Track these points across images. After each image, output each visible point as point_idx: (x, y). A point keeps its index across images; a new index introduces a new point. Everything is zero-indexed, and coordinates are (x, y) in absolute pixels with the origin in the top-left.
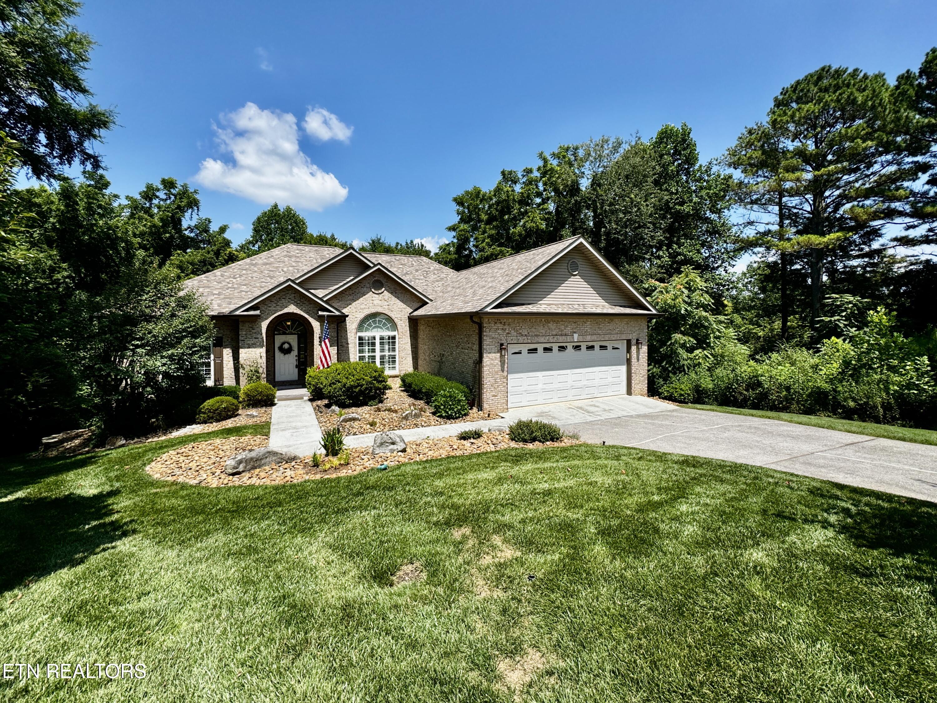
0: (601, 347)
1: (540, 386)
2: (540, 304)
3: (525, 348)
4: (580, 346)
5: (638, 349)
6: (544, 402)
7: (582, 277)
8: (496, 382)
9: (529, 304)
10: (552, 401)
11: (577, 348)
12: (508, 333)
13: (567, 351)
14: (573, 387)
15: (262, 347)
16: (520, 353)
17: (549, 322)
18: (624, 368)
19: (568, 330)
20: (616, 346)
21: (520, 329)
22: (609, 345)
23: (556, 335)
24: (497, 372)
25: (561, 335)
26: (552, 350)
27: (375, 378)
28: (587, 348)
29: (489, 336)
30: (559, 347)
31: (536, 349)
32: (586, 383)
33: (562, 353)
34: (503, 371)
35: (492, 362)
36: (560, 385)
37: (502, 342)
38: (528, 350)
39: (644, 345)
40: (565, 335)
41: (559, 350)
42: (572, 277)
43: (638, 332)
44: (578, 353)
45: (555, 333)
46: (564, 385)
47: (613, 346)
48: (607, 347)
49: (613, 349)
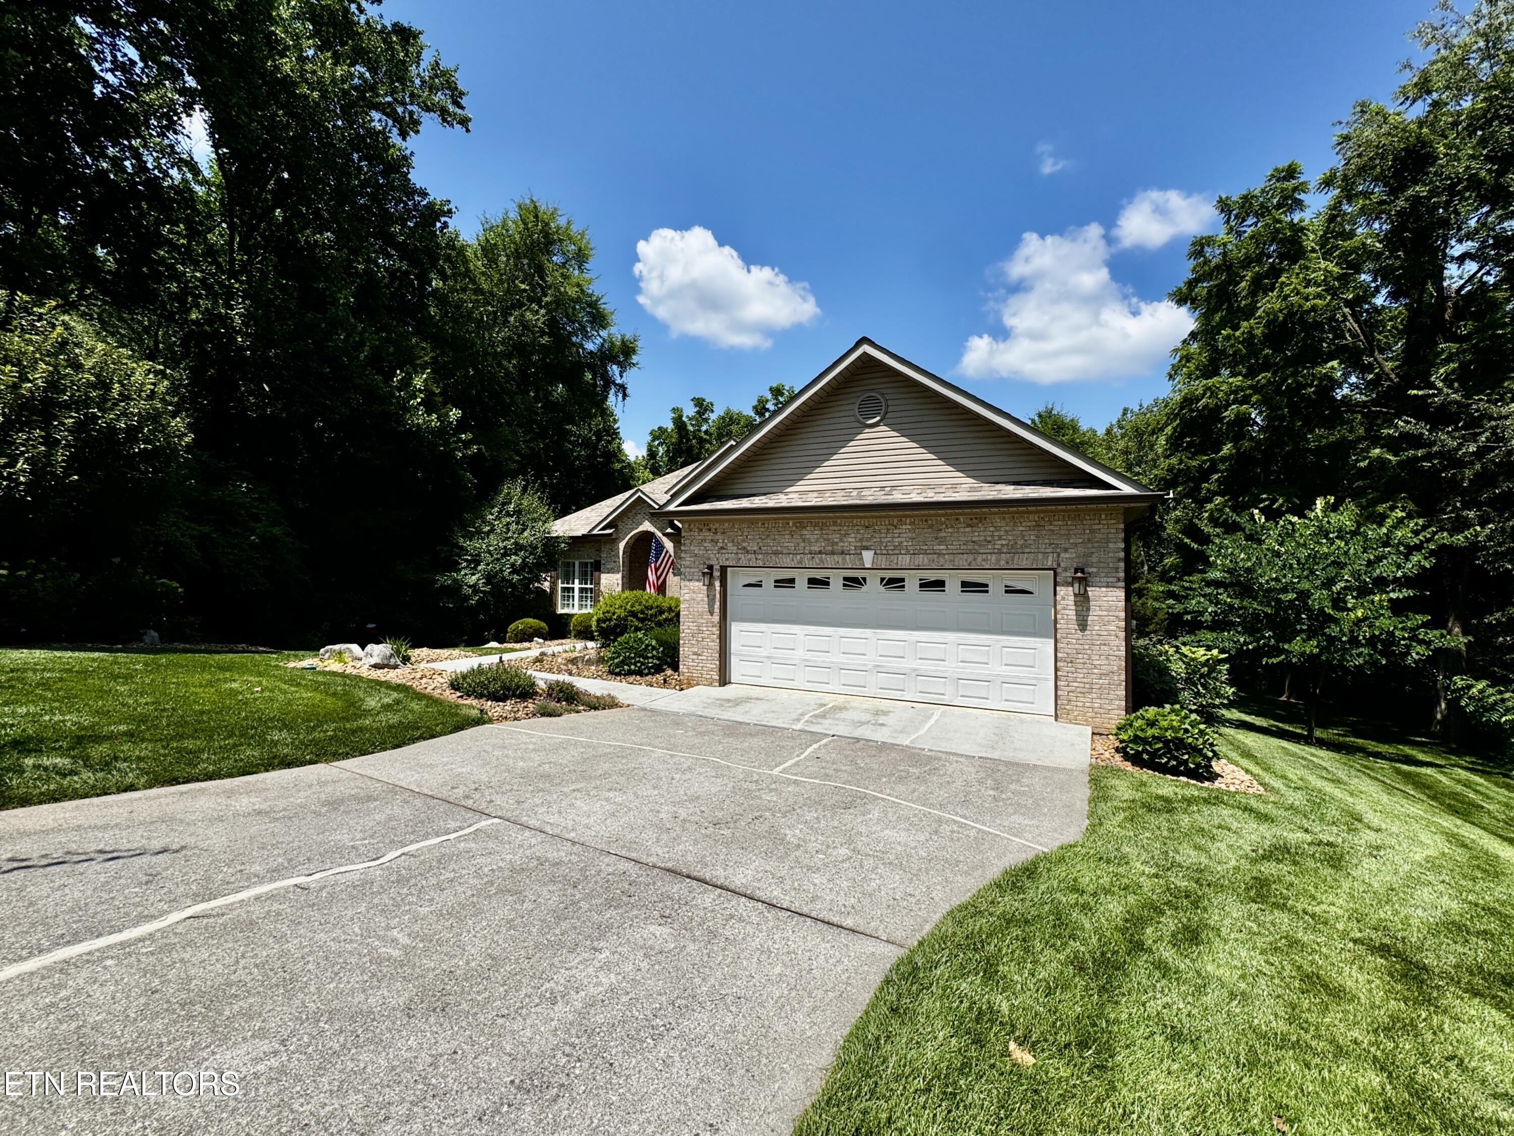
0: (964, 584)
1: (800, 653)
2: (787, 494)
3: (768, 577)
4: (903, 580)
5: (1082, 601)
6: (809, 686)
8: (700, 631)
9: (765, 494)
10: (829, 688)
11: (896, 583)
12: (722, 548)
13: (864, 588)
14: (879, 669)
16: (758, 585)
17: (805, 527)
18: (1048, 646)
19: (851, 542)
20: (1019, 586)
21: (744, 541)
22: (996, 581)
23: (820, 553)
24: (701, 615)
25: (833, 553)
26: (828, 584)
28: (921, 586)
29: (690, 552)
30: (845, 579)
31: (792, 581)
33: (853, 593)
34: (712, 613)
35: (694, 596)
36: (843, 659)
37: (711, 563)
38: (776, 581)
39: (1107, 587)
40: (843, 553)
41: (844, 585)
42: (867, 430)
43: (1081, 550)
44: (895, 594)
45: (817, 549)
46: (858, 661)
47: (1009, 584)
48: (986, 586)
49: (1007, 592)
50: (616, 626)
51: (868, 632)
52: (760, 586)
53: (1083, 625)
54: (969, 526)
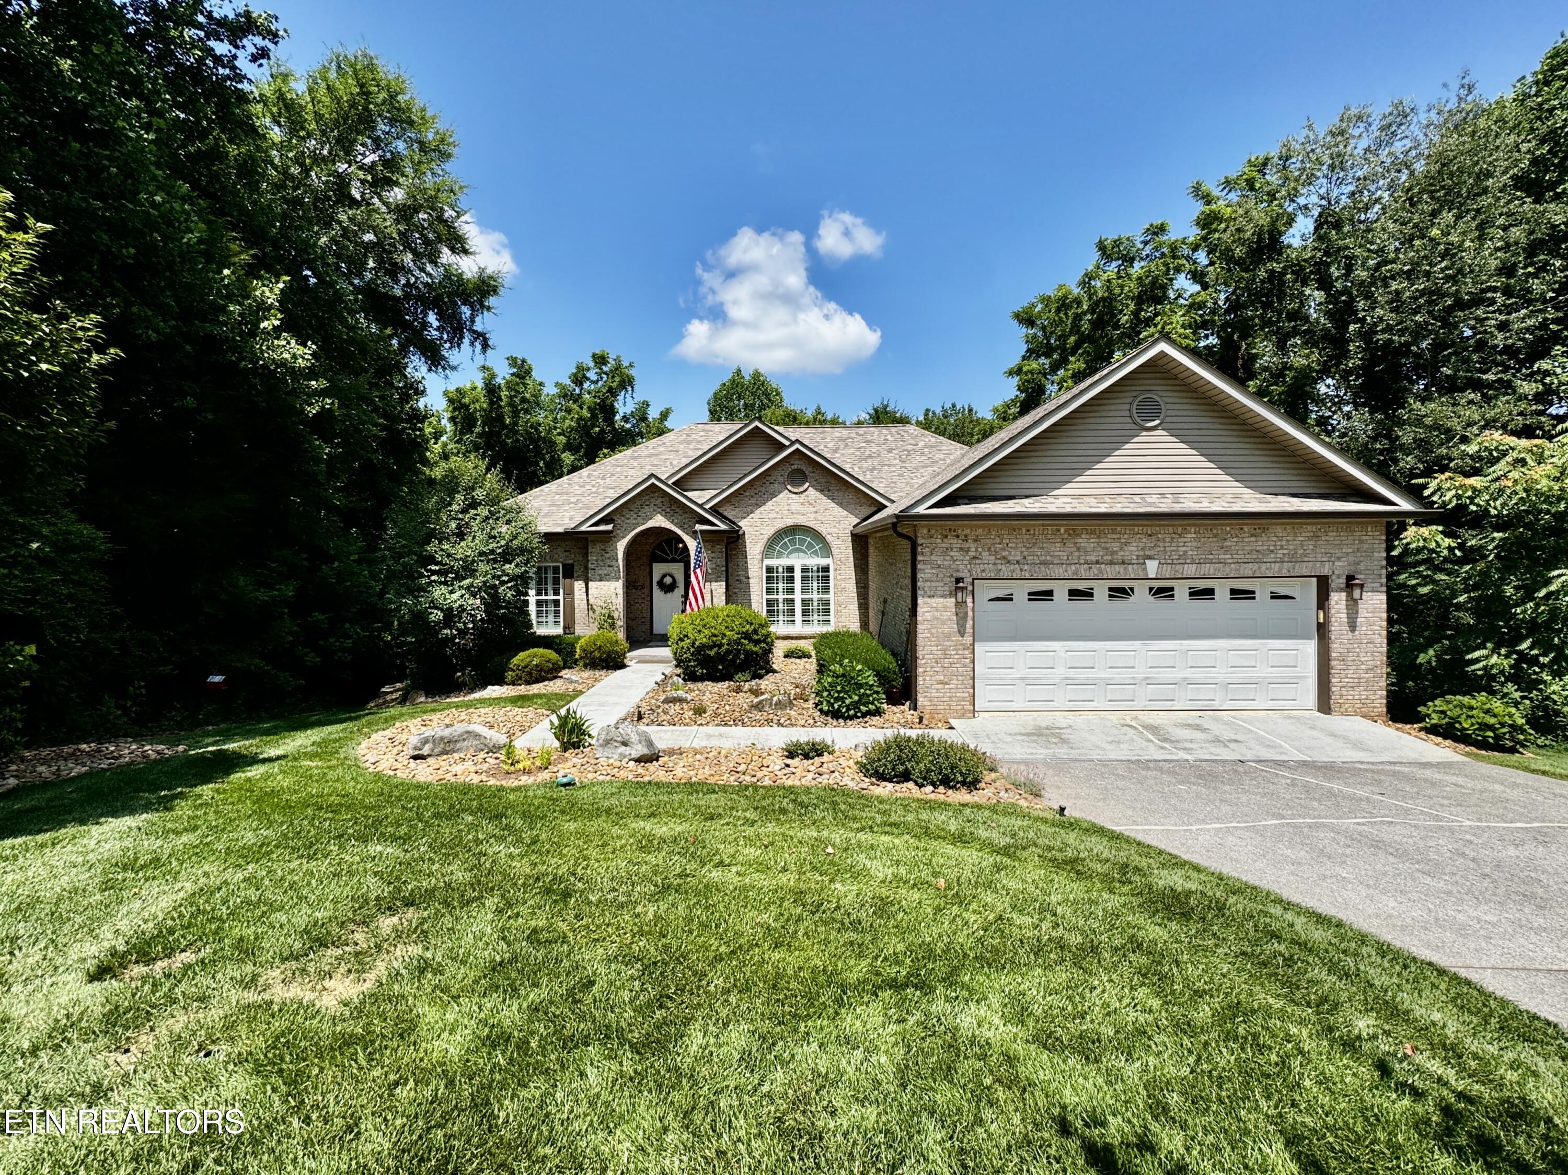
0: (1233, 592)
1: (1060, 671)
2: (1056, 497)
3: (1021, 591)
4: (1172, 589)
5: (1353, 603)
6: (1071, 706)
7: (1172, 432)
8: (946, 656)
9: (1027, 497)
10: (1092, 705)
11: (1163, 592)
12: (975, 558)
13: (1132, 599)
14: (1149, 682)
15: (618, 579)
16: (1009, 599)
17: (1079, 535)
18: (1310, 647)
19: (1132, 551)
20: (1283, 592)
21: (1003, 549)
22: (1262, 590)
23: (1097, 562)
24: (948, 636)
25: (1112, 563)
26: (1091, 595)
27: (746, 636)
28: (1191, 594)
29: (930, 563)
30: (1111, 589)
31: (1050, 593)
32: (1188, 673)
33: (1118, 604)
34: (962, 633)
35: (938, 614)
36: (1111, 673)
37: (960, 575)
38: (1030, 594)
39: (1373, 591)
40: (1123, 563)
41: (1110, 596)
42: (1144, 433)
43: (1351, 559)
44: (1165, 603)
45: (1093, 558)
46: (1126, 675)
47: (1274, 590)
48: (1254, 592)
49: (1272, 598)
50: (728, 652)
51: (1137, 644)
52: (1011, 600)
53: (1353, 627)
54: (1252, 535)
